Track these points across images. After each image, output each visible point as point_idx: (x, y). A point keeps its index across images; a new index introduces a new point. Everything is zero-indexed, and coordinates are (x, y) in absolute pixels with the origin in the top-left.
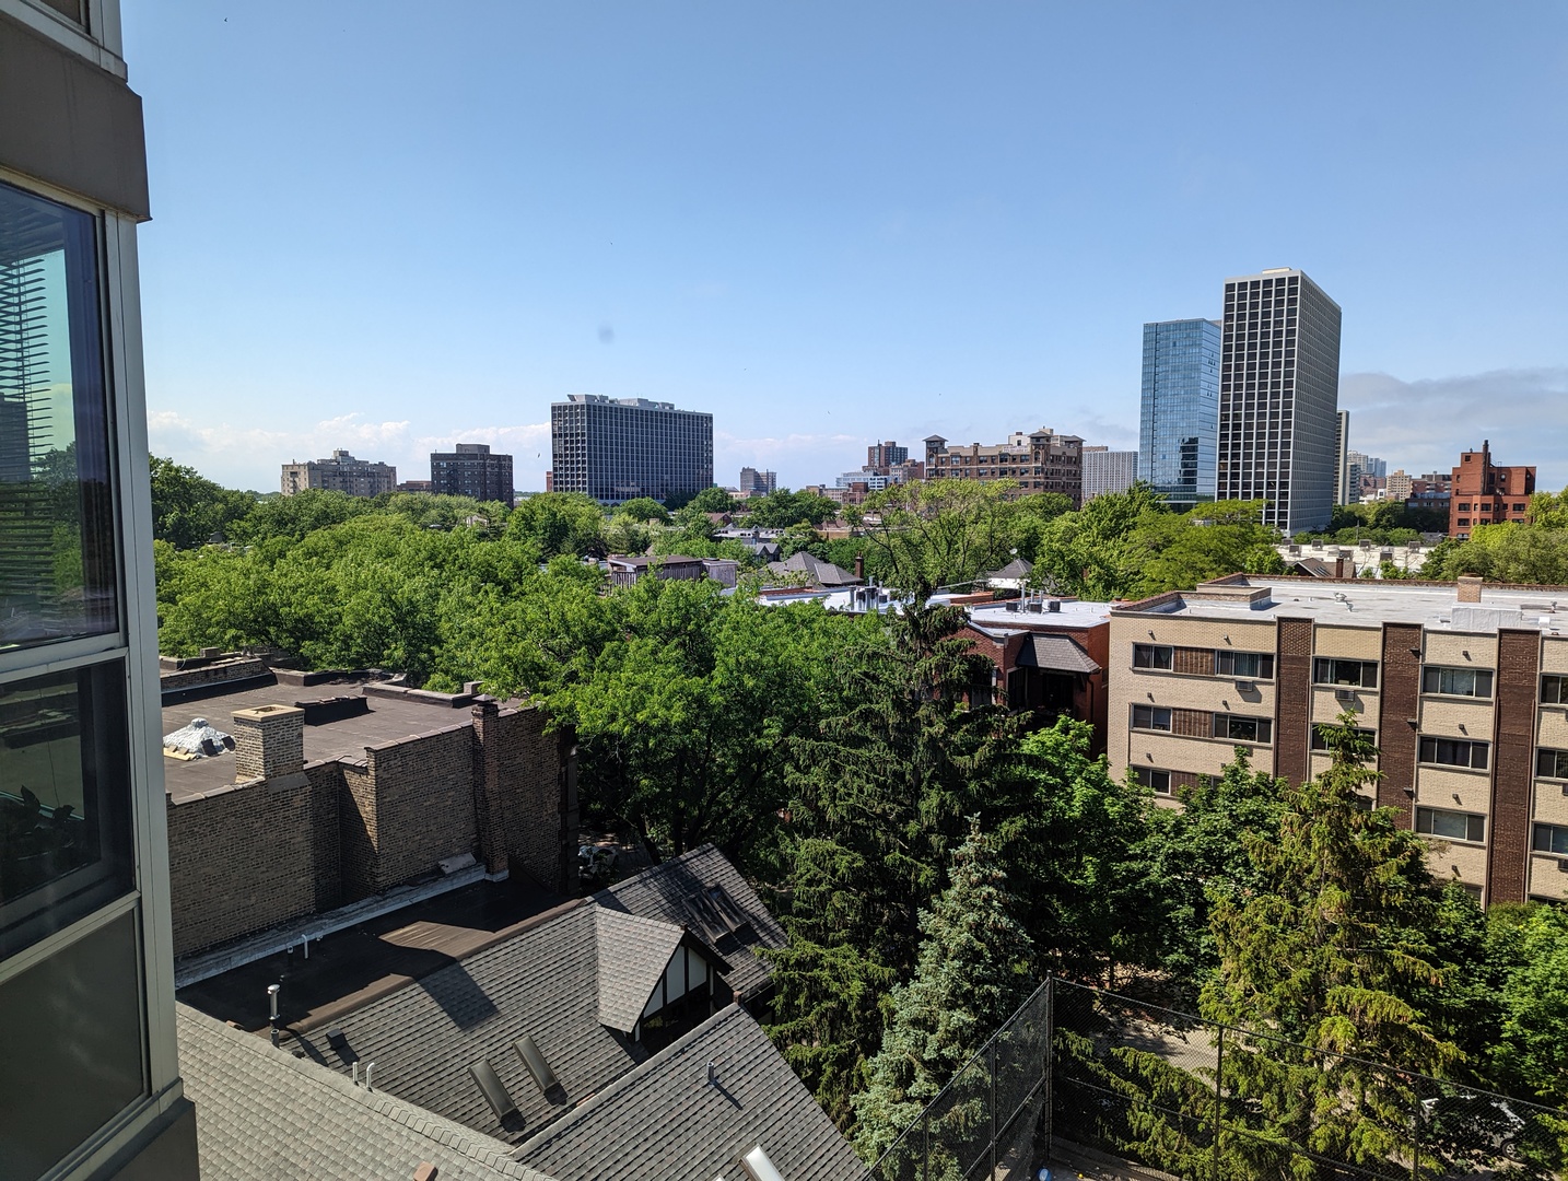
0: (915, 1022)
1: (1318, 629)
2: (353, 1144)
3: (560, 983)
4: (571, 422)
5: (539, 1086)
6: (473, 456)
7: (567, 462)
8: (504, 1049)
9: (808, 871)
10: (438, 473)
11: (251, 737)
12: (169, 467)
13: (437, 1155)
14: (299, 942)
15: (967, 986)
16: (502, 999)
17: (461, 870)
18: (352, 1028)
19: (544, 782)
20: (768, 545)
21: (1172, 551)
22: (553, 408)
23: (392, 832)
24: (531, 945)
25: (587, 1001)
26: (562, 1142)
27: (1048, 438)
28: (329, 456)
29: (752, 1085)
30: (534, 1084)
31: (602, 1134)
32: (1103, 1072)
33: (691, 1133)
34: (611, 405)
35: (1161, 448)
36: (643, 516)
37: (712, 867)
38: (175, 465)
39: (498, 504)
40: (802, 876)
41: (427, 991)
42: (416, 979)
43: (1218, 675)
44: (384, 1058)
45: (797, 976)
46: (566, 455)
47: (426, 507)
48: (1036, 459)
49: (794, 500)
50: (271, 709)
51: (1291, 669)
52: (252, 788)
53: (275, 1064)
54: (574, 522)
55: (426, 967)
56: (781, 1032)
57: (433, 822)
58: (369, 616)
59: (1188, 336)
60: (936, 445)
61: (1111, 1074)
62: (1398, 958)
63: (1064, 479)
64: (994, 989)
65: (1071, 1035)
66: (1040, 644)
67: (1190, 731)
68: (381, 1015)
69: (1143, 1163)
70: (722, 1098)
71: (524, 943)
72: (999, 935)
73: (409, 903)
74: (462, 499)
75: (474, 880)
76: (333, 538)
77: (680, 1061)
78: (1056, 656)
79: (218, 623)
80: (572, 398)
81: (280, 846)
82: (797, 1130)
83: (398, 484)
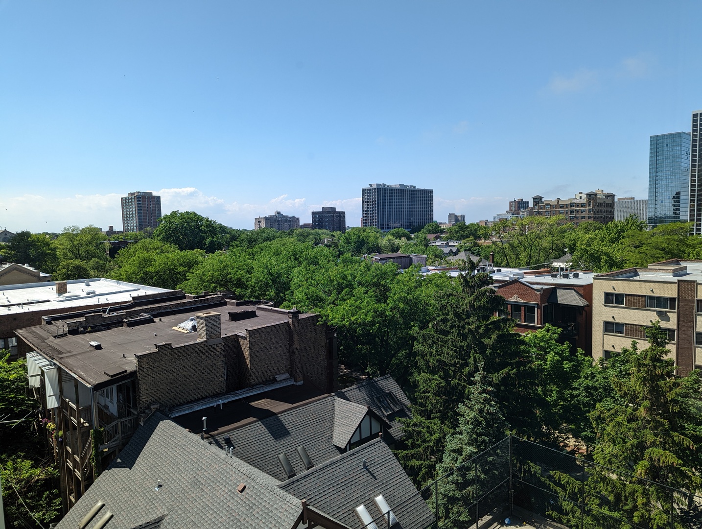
0: (453, 451)
1: (698, 286)
2: (220, 475)
3: (318, 427)
4: (370, 196)
5: (305, 466)
6: (329, 212)
7: (368, 214)
8: (292, 450)
9: (424, 387)
10: (315, 220)
11: (202, 323)
12: (207, 220)
13: (247, 481)
14: (218, 403)
15: (475, 436)
16: (293, 431)
17: (283, 380)
18: (233, 436)
19: (319, 346)
20: (452, 248)
21: (644, 248)
22: (363, 190)
23: (256, 363)
24: (307, 411)
25: (328, 435)
26: (299, 483)
27: (596, 195)
28: (273, 214)
29: (383, 471)
30: (303, 465)
31: (315, 482)
32: (548, 482)
33: (353, 486)
34: (388, 188)
35: (659, 198)
36: (399, 236)
37: (390, 385)
38: (210, 219)
39: (338, 232)
40: (421, 389)
41: (264, 425)
42: (260, 420)
43: (648, 308)
44: (245, 448)
45: (411, 430)
46: (368, 211)
47: (309, 234)
48: (589, 205)
49: (467, 227)
50: (210, 313)
51: (685, 305)
52: (201, 343)
53: (198, 445)
54: (368, 240)
55: (264, 416)
56: (407, 454)
57: (273, 360)
58: (261, 278)
59: (674, 141)
60: (538, 200)
61: (551, 483)
62: (676, 436)
63: (605, 214)
64: (486, 438)
65: (532, 464)
66: (560, 292)
67: (633, 335)
68: (245, 432)
69: (554, 520)
70: (369, 474)
71: (304, 409)
72: (490, 415)
73: (262, 391)
74: (324, 231)
75: (289, 384)
76: (259, 247)
77: (352, 458)
78: (566, 298)
79: (208, 281)
80: (371, 185)
81: (212, 366)
82: (401, 491)
83: (300, 225)
